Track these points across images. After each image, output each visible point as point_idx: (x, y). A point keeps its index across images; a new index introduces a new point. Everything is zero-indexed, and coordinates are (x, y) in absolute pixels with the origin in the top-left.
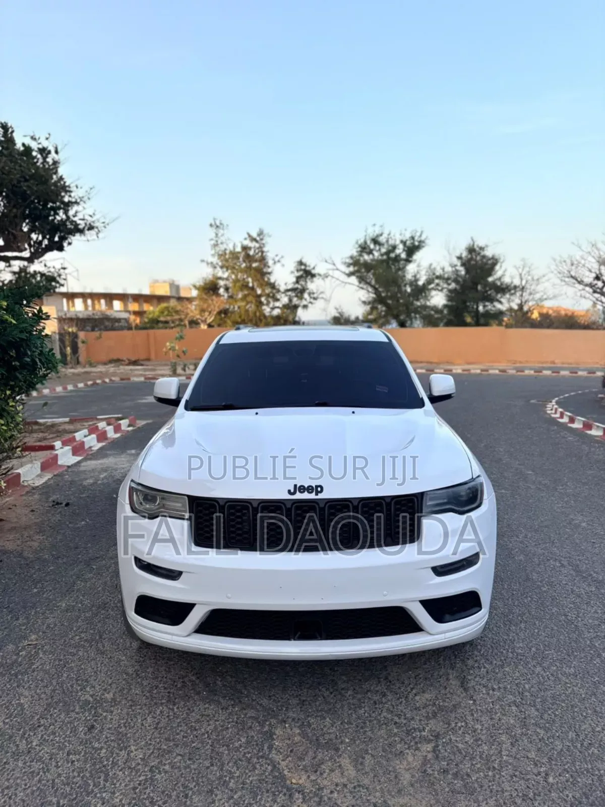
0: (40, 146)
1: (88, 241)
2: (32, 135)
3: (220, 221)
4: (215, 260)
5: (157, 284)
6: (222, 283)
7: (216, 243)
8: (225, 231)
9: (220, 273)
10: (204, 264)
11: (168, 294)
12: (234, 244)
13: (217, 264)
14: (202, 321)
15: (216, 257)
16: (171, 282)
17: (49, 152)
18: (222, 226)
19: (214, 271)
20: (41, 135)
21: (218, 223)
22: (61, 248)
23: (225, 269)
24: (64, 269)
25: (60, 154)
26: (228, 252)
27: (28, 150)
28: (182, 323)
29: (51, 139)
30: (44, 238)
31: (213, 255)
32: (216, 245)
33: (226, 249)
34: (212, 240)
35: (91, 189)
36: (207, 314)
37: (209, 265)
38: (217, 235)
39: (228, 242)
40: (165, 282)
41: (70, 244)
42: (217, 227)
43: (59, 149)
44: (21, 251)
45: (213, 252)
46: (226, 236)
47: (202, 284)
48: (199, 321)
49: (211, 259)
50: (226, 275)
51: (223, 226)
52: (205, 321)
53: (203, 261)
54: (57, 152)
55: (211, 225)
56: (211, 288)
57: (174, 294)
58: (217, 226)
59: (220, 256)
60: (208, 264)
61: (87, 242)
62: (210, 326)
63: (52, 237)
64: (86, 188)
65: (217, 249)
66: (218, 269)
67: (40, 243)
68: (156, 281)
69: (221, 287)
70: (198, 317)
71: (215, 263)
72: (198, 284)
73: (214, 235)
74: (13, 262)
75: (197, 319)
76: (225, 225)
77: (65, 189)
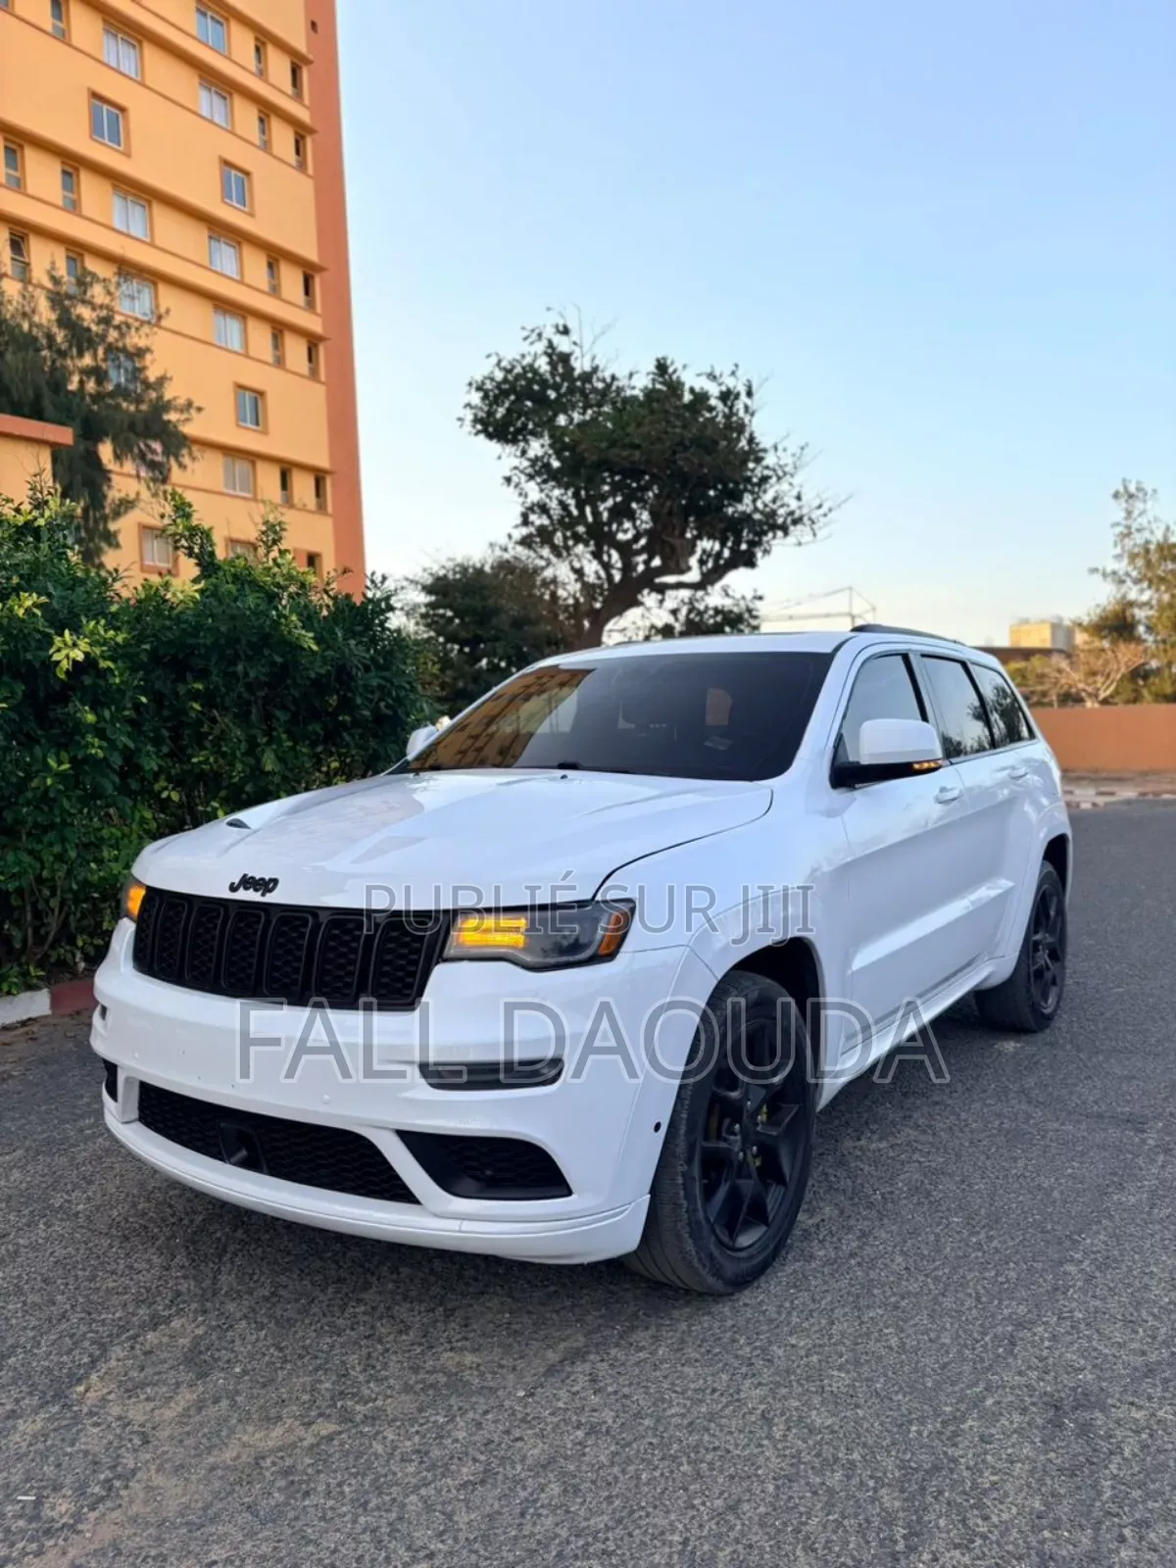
0: (724, 388)
1: (800, 544)
2: (709, 370)
3: (1138, 483)
4: (1122, 566)
5: (1026, 627)
6: (1140, 614)
7: (1126, 531)
8: (1149, 504)
9: (1133, 594)
10: (1098, 577)
11: (1048, 645)
12: (1168, 528)
13: (1127, 574)
14: (1090, 695)
15: (1125, 561)
16: (1055, 621)
17: (737, 396)
18: (1141, 495)
19: (1118, 590)
20: (723, 368)
21: (1132, 489)
22: (749, 561)
23: (1145, 584)
24: (760, 598)
25: (756, 396)
26: (1152, 547)
27: (701, 398)
28: (1046, 700)
29: (739, 373)
30: (723, 545)
31: (1118, 557)
32: (1127, 534)
33: (1148, 542)
34: (1117, 524)
35: (802, 448)
36: (1100, 679)
37: (1109, 579)
38: (1129, 513)
39: (1154, 526)
40: (1043, 621)
41: (766, 552)
42: (1131, 496)
43: (754, 389)
44: (682, 572)
45: (1118, 550)
46: (1150, 515)
47: (1095, 619)
48: (1083, 694)
49: (1112, 565)
50: (1145, 597)
51: (1146, 494)
52: (1094, 695)
53: (1094, 570)
54: (749, 394)
55: (1116, 495)
56: (1118, 625)
57: (1060, 645)
58: (1127, 496)
59: (1133, 557)
60: (1105, 575)
61: (797, 548)
62: (1105, 702)
63: (738, 542)
64: (793, 448)
65: (1129, 543)
66: (1129, 583)
67: (719, 555)
68: (1026, 621)
69: (1139, 622)
70: (1081, 686)
71: (1121, 573)
72: (1086, 620)
73: (1123, 514)
74: (670, 593)
75: (1078, 692)
76: (1150, 492)
77: (755, 454)
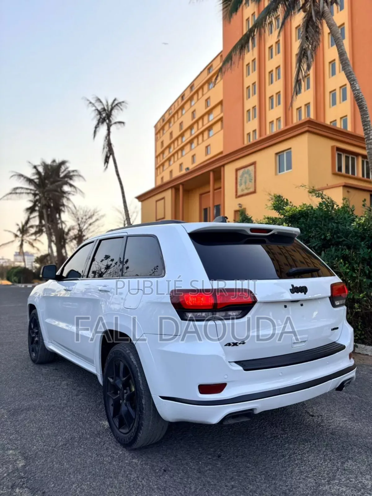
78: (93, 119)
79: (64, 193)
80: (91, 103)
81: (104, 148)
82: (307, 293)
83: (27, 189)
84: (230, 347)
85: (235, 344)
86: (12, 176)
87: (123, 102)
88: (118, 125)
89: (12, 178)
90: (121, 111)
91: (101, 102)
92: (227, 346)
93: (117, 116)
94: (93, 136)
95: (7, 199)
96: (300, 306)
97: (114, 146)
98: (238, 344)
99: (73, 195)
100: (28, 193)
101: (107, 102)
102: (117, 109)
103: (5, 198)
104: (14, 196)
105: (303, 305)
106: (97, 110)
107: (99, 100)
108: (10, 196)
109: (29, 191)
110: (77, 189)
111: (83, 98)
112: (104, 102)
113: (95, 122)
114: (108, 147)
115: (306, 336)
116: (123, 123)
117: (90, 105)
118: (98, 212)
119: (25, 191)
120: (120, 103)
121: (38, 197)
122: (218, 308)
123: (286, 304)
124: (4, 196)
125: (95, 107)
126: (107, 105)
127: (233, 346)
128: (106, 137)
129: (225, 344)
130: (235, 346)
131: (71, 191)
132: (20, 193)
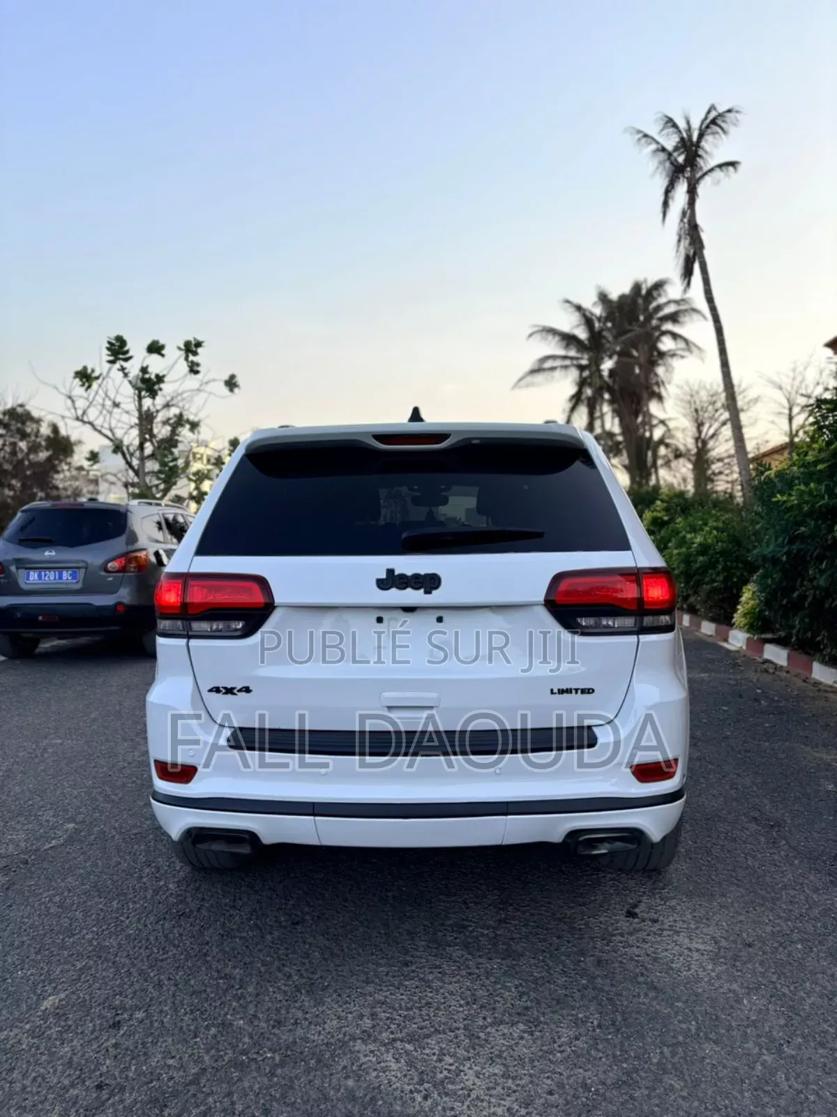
78: (653, 175)
79: (662, 355)
80: (646, 136)
81: (679, 241)
82: (434, 592)
83: (565, 357)
84: (220, 695)
85: (230, 691)
86: (531, 335)
87: (729, 111)
88: (718, 174)
89: (531, 339)
90: (723, 136)
91: (675, 126)
92: (214, 694)
93: (715, 150)
94: (661, 216)
95: (528, 386)
96: (435, 620)
97: (702, 231)
98: (235, 691)
99: (682, 357)
100: (566, 367)
101: (688, 123)
102: (713, 133)
103: (523, 382)
104: (539, 378)
105: (444, 619)
106: (663, 149)
107: (671, 123)
108: (529, 379)
109: (568, 362)
110: (691, 345)
111: (626, 131)
112: (682, 125)
113: (661, 182)
114: (688, 237)
115: (434, 695)
116: (733, 164)
117: (644, 140)
118: (744, 391)
119: (558, 363)
120: (720, 115)
121: (586, 373)
122: (190, 612)
123: (380, 613)
124: (520, 380)
125: (657, 143)
126: (689, 129)
127: (224, 694)
128: (684, 214)
129: (209, 688)
130: (229, 696)
131: (677, 349)
132: (553, 369)
